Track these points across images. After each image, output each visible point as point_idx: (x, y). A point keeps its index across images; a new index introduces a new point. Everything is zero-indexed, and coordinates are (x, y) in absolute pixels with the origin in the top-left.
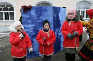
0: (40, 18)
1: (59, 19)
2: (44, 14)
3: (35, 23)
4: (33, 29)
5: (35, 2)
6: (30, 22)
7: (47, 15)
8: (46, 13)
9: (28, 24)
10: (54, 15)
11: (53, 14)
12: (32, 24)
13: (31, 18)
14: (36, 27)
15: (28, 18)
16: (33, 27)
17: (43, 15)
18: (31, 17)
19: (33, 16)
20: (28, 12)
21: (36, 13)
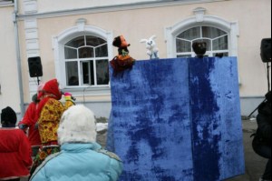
0: (155, 89)
1: (211, 88)
2: (164, 80)
3: (143, 102)
4: (136, 116)
5: (171, 28)
6: (129, 98)
7: (173, 81)
8: (169, 77)
9: (125, 104)
10: (193, 81)
11: (189, 78)
12: (135, 103)
13: (133, 90)
14: (144, 111)
15: (124, 89)
16: (137, 113)
17: (163, 82)
18: (131, 88)
19: (137, 83)
20: (125, 76)
21: (143, 76)
